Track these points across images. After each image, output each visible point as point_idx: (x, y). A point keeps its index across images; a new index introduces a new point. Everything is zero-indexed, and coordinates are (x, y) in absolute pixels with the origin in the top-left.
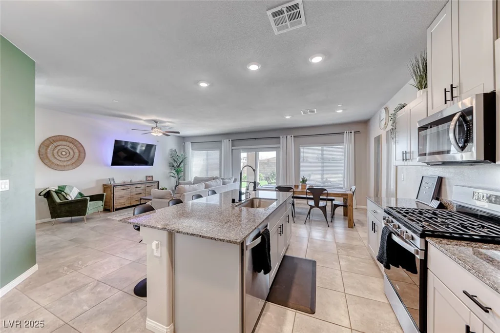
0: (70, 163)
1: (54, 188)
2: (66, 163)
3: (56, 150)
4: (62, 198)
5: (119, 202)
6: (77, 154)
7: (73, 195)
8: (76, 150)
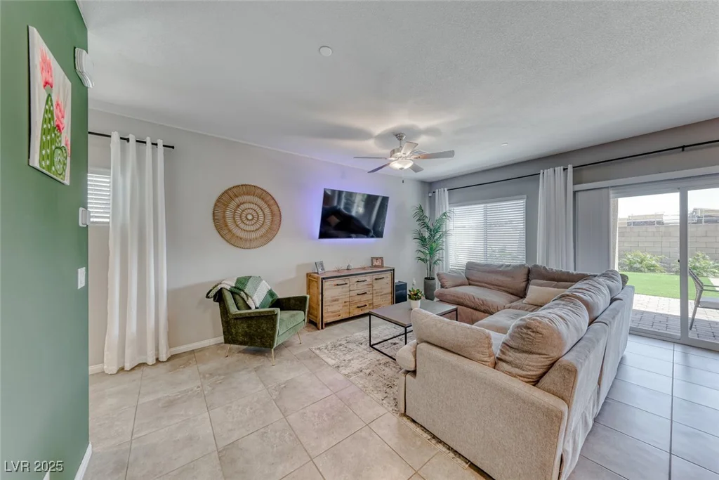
0: (259, 234)
1: (229, 284)
2: (253, 235)
3: (239, 211)
4: (241, 303)
5: (330, 309)
6: (269, 218)
7: (257, 299)
8: (267, 211)
